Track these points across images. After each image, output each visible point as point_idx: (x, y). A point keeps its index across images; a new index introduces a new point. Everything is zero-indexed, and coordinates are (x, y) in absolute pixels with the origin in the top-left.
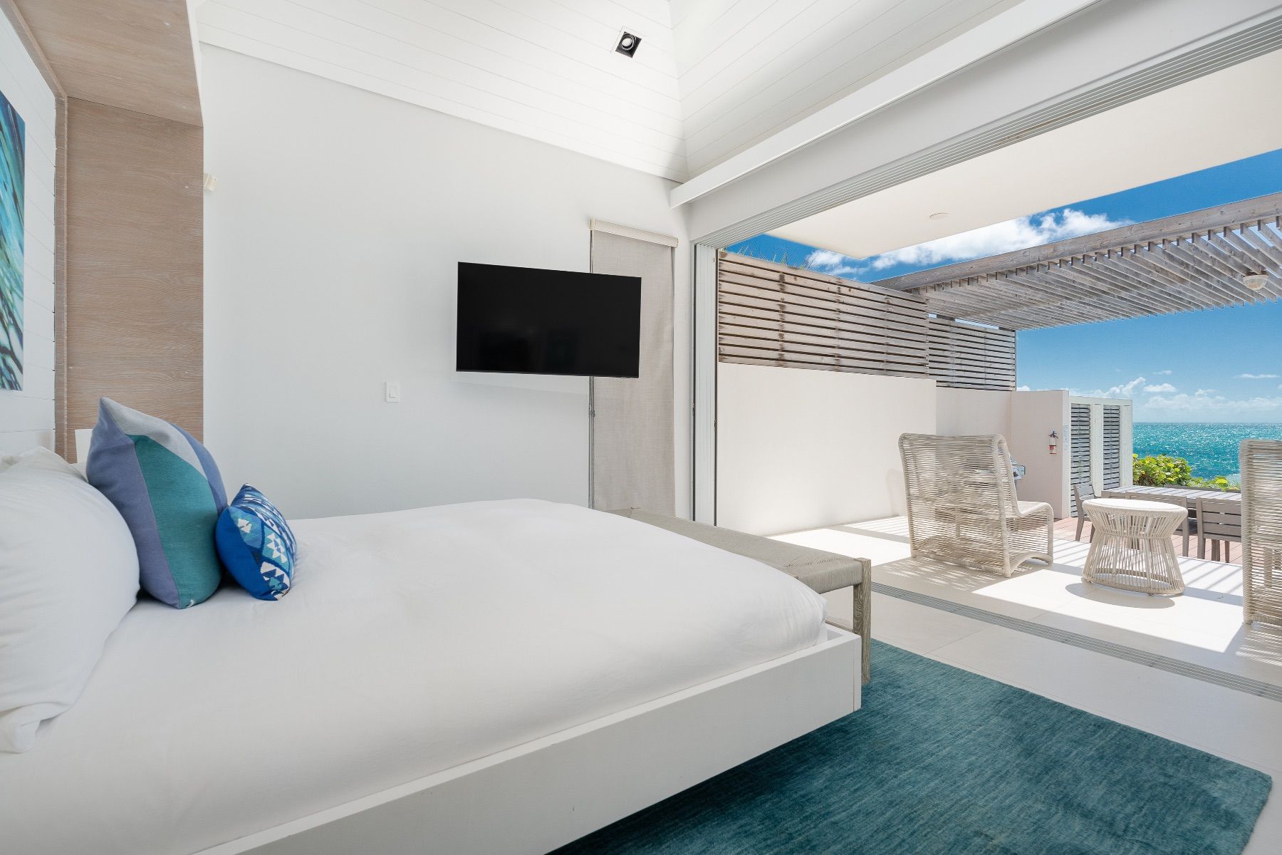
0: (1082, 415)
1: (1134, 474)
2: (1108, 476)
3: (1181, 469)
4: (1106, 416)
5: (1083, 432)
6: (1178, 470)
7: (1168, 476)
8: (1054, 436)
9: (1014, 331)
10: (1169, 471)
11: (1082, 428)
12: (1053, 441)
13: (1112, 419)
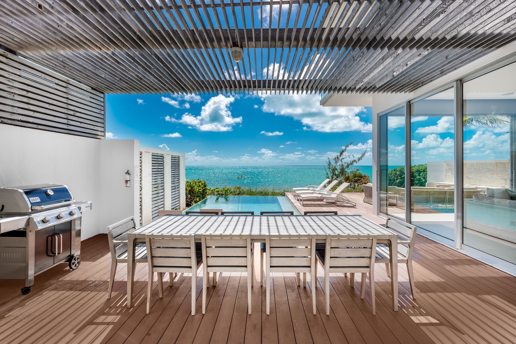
0: (159, 160)
1: (186, 190)
2: (174, 193)
3: (204, 185)
4: (173, 161)
5: (159, 170)
6: (203, 186)
7: (199, 189)
8: (129, 174)
9: (103, 93)
10: (200, 187)
11: (159, 167)
12: (128, 177)
13: (176, 163)
